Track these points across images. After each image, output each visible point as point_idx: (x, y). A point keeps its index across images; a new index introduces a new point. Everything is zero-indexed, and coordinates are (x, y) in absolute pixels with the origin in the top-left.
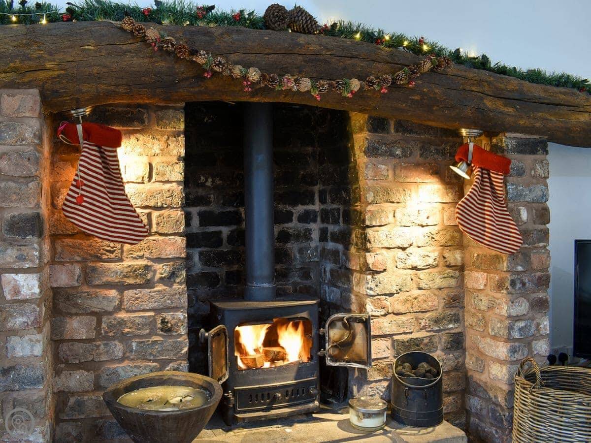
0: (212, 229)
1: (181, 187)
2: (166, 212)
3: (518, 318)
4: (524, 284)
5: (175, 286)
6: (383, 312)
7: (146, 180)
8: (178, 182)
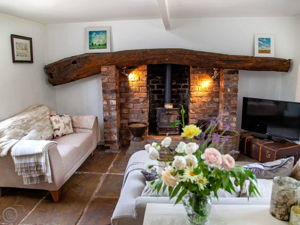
0: (160, 89)
1: (146, 82)
2: (143, 87)
3: (226, 117)
4: (228, 108)
5: (145, 103)
6: (195, 112)
7: (138, 80)
8: (145, 81)
